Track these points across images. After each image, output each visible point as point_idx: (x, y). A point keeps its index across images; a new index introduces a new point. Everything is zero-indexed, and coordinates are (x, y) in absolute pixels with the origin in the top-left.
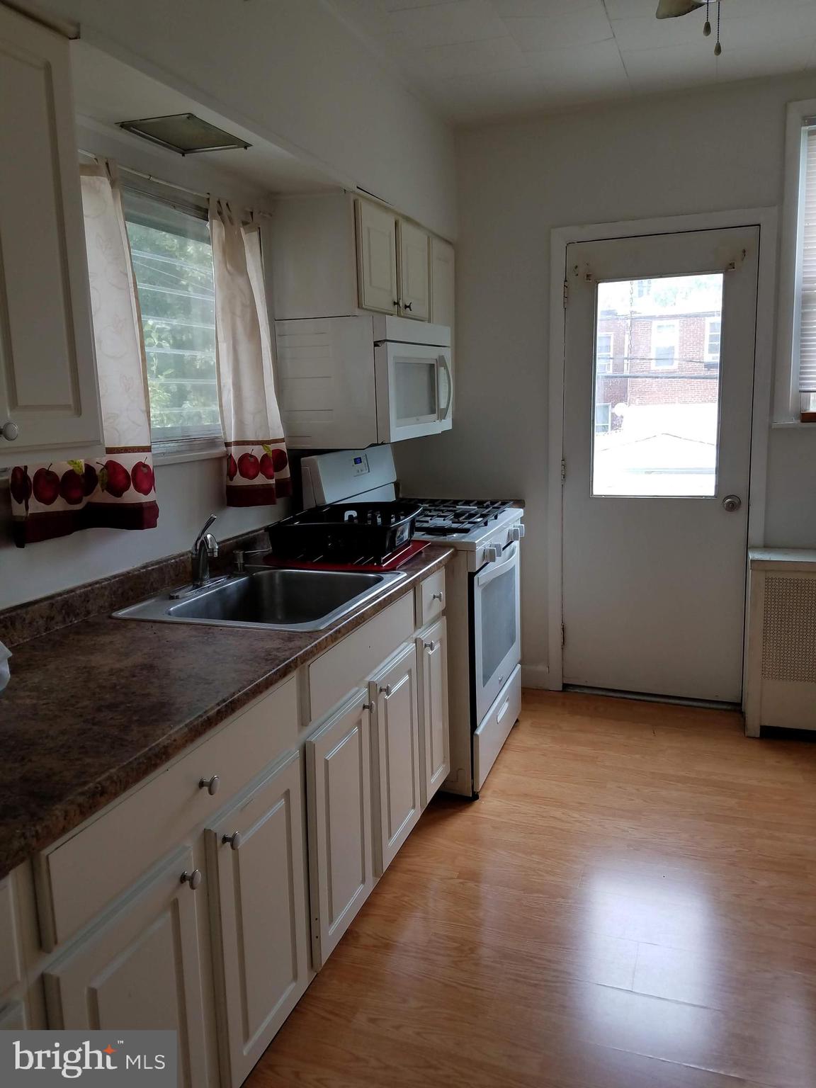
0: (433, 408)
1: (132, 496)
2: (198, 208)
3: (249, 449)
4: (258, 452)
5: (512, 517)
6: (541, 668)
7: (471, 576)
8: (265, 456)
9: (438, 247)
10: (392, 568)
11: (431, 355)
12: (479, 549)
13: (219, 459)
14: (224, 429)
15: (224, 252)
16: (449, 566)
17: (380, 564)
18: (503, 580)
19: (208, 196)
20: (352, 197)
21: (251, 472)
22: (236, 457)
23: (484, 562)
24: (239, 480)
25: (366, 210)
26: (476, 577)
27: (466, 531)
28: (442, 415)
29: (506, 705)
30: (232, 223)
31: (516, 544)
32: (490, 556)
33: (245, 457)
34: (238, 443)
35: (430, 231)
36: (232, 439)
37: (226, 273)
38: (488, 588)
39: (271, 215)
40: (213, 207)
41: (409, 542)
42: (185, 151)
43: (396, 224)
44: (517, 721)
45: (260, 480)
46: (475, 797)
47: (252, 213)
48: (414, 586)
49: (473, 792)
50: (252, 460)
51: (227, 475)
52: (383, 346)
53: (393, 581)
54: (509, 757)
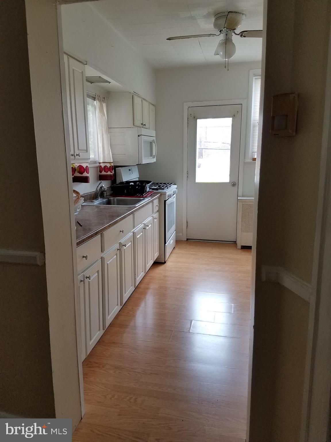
0: (151, 155)
1: (85, 174)
2: (93, 97)
3: (106, 164)
4: (108, 165)
5: (174, 188)
6: (181, 234)
7: (165, 201)
8: (110, 166)
9: (151, 106)
10: (146, 197)
11: (151, 139)
12: (167, 194)
13: (97, 167)
14: (99, 158)
15: (100, 110)
16: (159, 198)
17: (143, 196)
18: (172, 203)
19: (95, 94)
20: (132, 94)
21: (107, 171)
22: (103, 167)
23: (168, 198)
24: (103, 173)
25: (136, 98)
26: (166, 201)
27: (164, 189)
28: (154, 158)
29: (172, 241)
30: (101, 102)
31: (175, 195)
32: (170, 196)
33: (105, 166)
34: (103, 163)
35: (150, 103)
36: (102, 161)
37: (100, 116)
38: (169, 205)
39: (108, 98)
40: (97, 97)
41: (149, 192)
42: (91, 83)
43: (142, 101)
44: (174, 247)
45: (109, 173)
46: (165, 263)
47: (104, 98)
48: (152, 201)
49: (165, 261)
50: (107, 167)
51: (99, 171)
52: (141, 136)
53: (147, 200)
54: (173, 255)
